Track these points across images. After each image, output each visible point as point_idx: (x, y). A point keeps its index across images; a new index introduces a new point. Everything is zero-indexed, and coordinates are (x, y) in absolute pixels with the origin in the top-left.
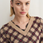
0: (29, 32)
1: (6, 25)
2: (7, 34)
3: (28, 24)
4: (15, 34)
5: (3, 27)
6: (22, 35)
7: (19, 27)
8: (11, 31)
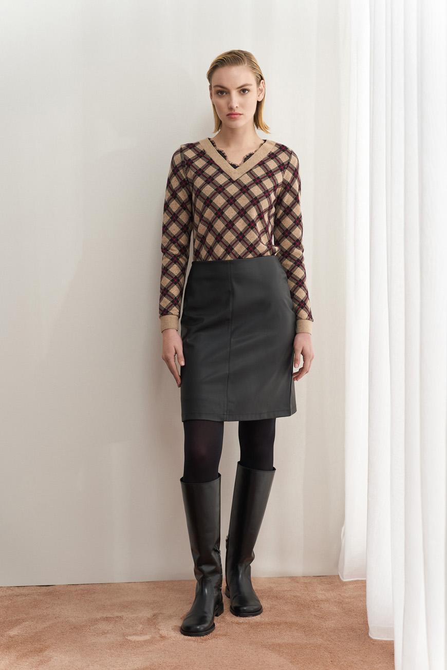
0: (247, 173)
1: (191, 146)
2: (189, 166)
3: (251, 155)
4: (211, 171)
5: (181, 148)
6: (227, 175)
7: (225, 157)
8: (200, 163)
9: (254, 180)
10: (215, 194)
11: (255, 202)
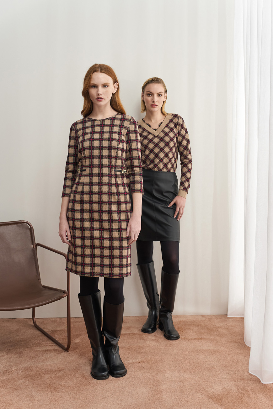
9: (165, 134)
10: (149, 143)
11: (167, 144)
